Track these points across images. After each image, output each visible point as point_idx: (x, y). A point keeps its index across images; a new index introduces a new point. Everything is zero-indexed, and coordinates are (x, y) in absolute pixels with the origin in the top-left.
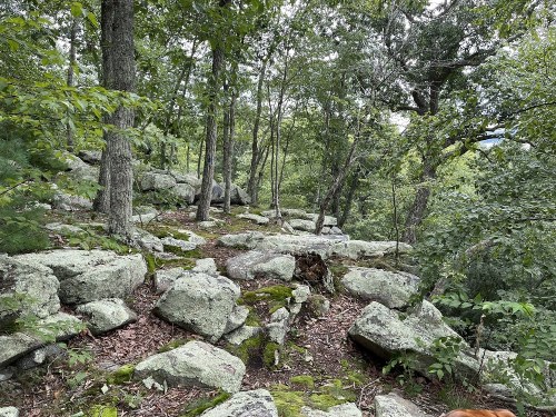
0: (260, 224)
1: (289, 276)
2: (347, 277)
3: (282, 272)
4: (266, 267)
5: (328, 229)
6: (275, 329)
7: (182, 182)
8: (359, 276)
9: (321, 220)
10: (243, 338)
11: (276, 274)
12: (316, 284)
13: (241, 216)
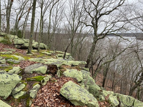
0: (48, 55)
1: (45, 72)
2: (65, 72)
3: (42, 71)
4: (37, 70)
5: (68, 57)
6: (32, 93)
7: (27, 42)
8: (68, 72)
9: (65, 54)
10: (20, 96)
11: (40, 72)
12: (54, 74)
13: (43, 52)
